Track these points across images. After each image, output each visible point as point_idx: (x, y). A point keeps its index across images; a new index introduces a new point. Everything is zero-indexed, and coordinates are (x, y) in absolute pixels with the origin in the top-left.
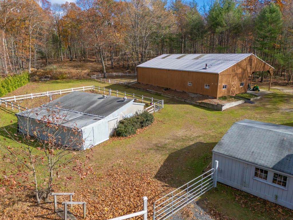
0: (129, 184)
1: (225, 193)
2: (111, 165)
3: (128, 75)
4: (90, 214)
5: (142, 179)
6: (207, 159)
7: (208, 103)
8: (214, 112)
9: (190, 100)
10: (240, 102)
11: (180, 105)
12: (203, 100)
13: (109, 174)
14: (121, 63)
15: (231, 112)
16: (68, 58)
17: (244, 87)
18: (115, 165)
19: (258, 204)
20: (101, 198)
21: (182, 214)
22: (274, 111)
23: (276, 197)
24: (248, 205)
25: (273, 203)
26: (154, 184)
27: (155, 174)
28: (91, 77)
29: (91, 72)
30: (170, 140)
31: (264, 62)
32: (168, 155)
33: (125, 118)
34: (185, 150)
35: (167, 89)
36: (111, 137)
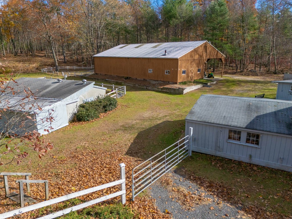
0: (97, 163)
1: (200, 160)
2: (75, 148)
3: (83, 68)
4: (53, 196)
5: (112, 157)
6: (177, 133)
7: (170, 88)
8: (176, 96)
9: (151, 87)
10: (199, 86)
11: (143, 92)
12: (164, 86)
13: (72, 156)
14: (75, 57)
15: (192, 95)
16: (13, 54)
17: (201, 73)
18: (78, 148)
19: (234, 166)
20: (66, 179)
21: (161, 183)
22: (230, 93)
23: (251, 156)
24: (225, 168)
25: (247, 163)
26: (126, 160)
27: (125, 151)
28: (41, 71)
29: (40, 66)
30: (137, 121)
31: (217, 49)
32: (137, 134)
33: (85, 102)
34: (154, 129)
35: (127, 78)
36: (71, 123)
